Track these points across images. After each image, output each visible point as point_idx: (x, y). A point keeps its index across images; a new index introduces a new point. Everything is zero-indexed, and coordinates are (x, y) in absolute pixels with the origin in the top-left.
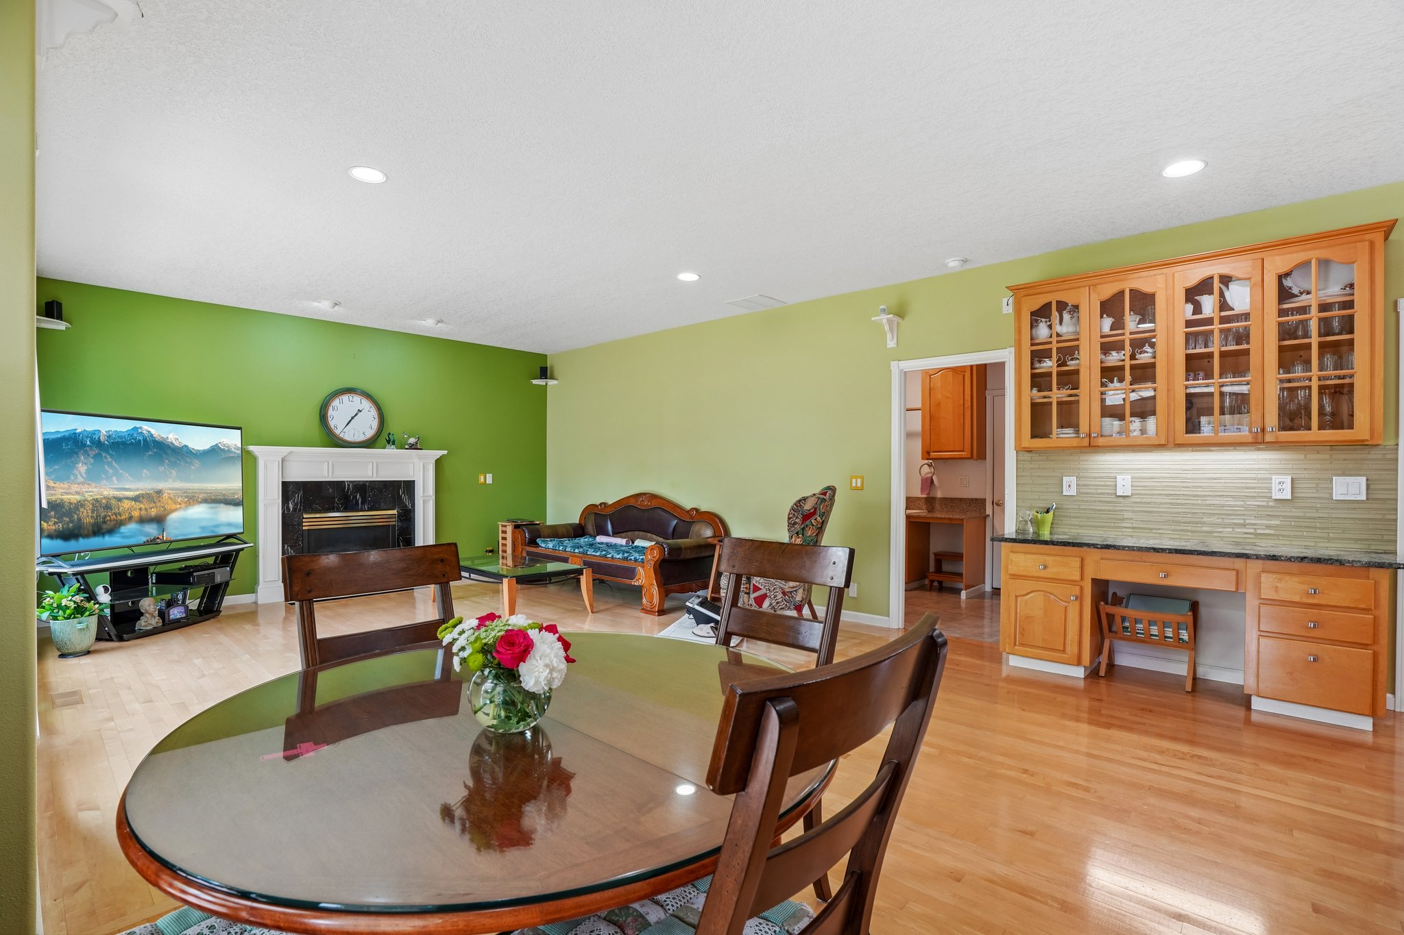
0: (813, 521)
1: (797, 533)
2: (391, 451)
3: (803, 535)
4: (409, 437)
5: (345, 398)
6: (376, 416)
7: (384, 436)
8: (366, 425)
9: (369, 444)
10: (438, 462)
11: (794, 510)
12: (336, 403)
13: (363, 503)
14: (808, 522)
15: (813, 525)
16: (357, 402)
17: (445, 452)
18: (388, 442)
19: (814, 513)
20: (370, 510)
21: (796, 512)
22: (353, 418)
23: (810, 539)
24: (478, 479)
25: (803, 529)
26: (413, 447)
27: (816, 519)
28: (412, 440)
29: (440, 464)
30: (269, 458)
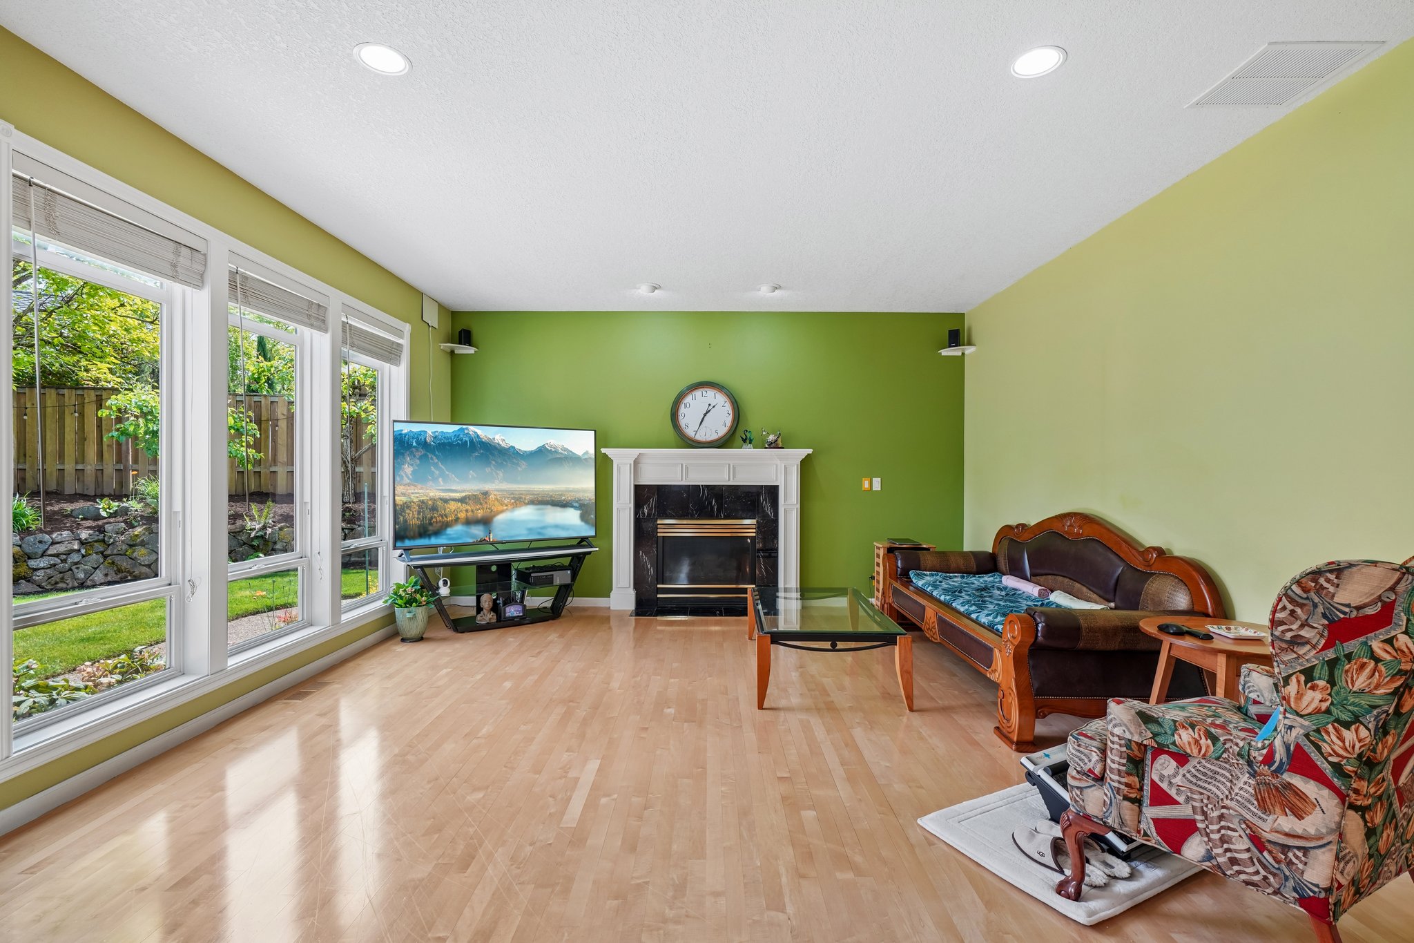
2: (748, 451)
4: (768, 434)
5: (698, 393)
6: (731, 412)
7: (740, 433)
8: (720, 422)
9: (724, 443)
10: (806, 464)
12: (688, 399)
13: (719, 511)
16: (711, 396)
17: (810, 451)
18: (745, 441)
20: (726, 518)
24: (861, 484)
26: (773, 445)
28: (771, 438)
29: (806, 465)
30: (621, 458)
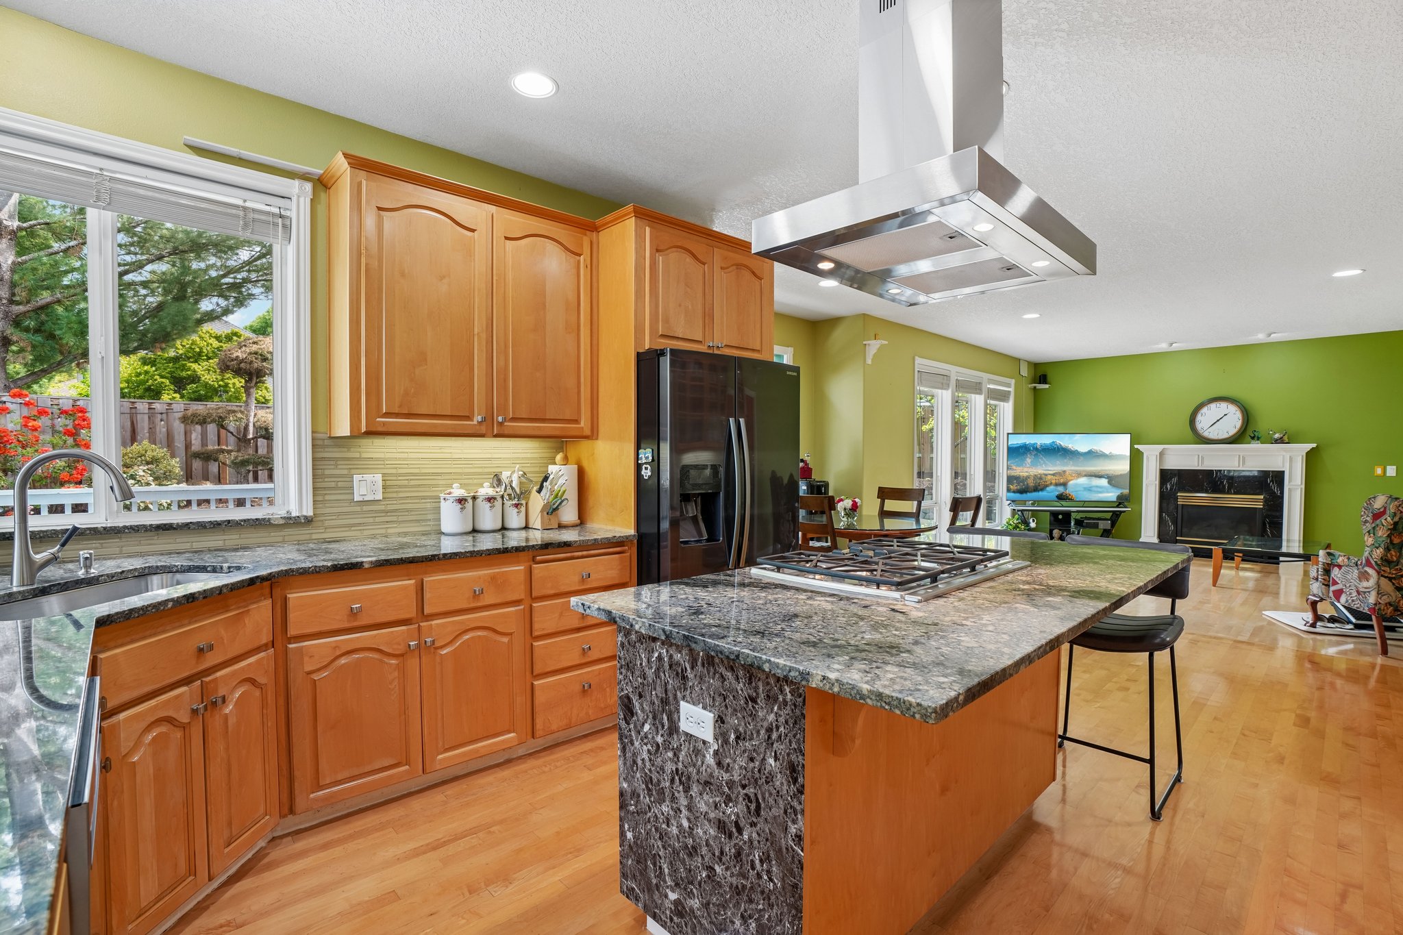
0: (1383, 521)
1: (1369, 532)
2: (1255, 446)
3: (1374, 534)
4: (1275, 433)
5: (1213, 405)
6: (1241, 418)
7: (1250, 433)
8: (1231, 425)
9: (1234, 440)
10: (1311, 454)
11: (1365, 509)
12: (1204, 410)
13: (1230, 488)
14: (1378, 522)
15: (1383, 526)
16: (1224, 407)
17: (1314, 445)
18: (1253, 438)
19: (1384, 513)
20: (1236, 493)
21: (1366, 510)
22: (1218, 421)
23: (1381, 540)
24: (1373, 470)
25: (1374, 528)
26: (1280, 441)
27: (1386, 519)
28: (1277, 436)
29: (1311, 456)
30: (1150, 453)
